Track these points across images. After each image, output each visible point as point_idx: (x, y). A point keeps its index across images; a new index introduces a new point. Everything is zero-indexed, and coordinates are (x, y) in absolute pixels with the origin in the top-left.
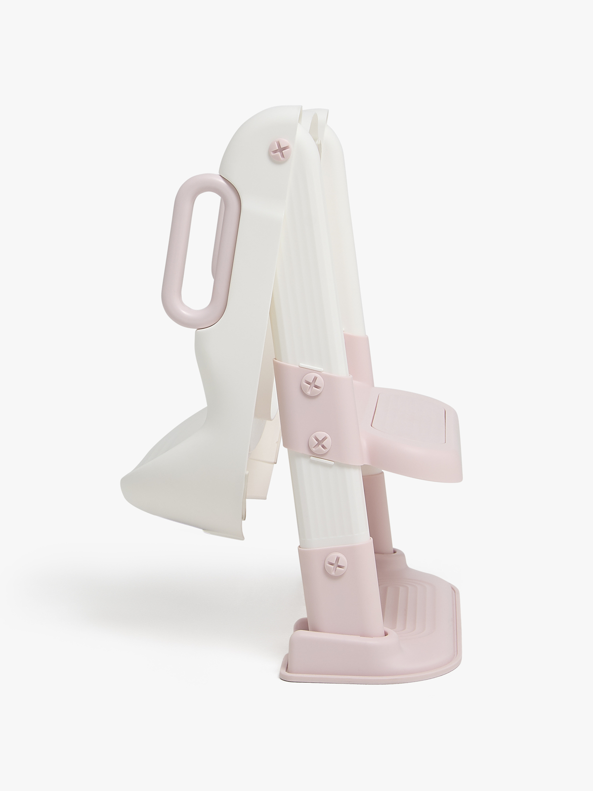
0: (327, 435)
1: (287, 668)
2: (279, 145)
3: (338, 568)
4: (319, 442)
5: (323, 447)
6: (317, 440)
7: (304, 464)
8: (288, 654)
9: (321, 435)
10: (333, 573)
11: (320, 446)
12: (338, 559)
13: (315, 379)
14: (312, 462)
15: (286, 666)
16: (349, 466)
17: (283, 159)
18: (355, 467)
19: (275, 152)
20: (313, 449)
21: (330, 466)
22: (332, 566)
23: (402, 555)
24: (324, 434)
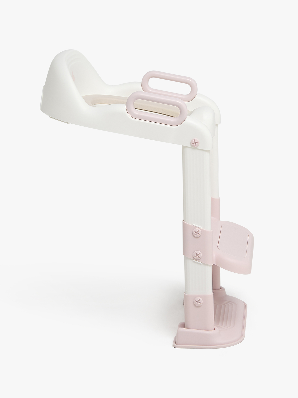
0: (201, 253)
1: (176, 342)
2: (195, 141)
3: (199, 303)
4: (197, 255)
5: (199, 257)
6: (196, 254)
7: (190, 262)
8: (176, 336)
9: (198, 252)
10: (197, 305)
11: (197, 256)
12: (199, 300)
13: (198, 231)
14: (194, 262)
15: (175, 342)
16: (207, 265)
17: (196, 146)
18: (210, 265)
19: (193, 143)
20: (195, 257)
21: (200, 264)
22: (197, 302)
23: (224, 289)
24: (200, 252)
